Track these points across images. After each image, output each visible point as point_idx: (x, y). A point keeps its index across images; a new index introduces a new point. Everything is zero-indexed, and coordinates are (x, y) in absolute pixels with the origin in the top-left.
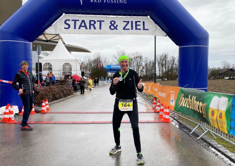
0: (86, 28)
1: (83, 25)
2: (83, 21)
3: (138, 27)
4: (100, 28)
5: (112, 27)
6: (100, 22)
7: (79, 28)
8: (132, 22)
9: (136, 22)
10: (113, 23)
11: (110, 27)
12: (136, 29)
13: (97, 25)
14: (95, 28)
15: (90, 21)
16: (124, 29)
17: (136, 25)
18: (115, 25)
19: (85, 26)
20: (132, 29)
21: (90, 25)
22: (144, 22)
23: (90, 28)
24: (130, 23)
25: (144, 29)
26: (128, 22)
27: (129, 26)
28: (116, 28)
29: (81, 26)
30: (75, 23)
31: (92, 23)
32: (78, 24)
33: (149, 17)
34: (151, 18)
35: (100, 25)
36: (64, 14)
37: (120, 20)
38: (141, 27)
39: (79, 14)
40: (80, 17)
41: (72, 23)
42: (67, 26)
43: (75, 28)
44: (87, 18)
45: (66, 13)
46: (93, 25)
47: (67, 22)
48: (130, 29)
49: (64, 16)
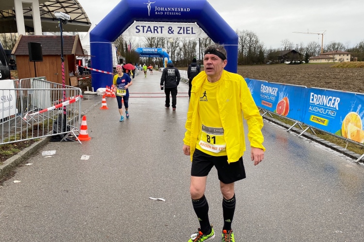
0: (152, 32)
1: (149, 29)
2: (149, 27)
3: (188, 32)
4: (162, 33)
5: (170, 32)
6: (161, 27)
7: (147, 32)
8: (184, 28)
9: (187, 28)
10: (170, 28)
11: (168, 31)
12: (187, 33)
13: (159, 30)
14: (158, 32)
15: (154, 27)
16: (178, 33)
17: (187, 30)
18: (172, 30)
19: (151, 31)
20: (184, 33)
21: (154, 30)
22: (192, 28)
23: (154, 33)
24: (182, 29)
25: (192, 33)
26: (181, 28)
27: (182, 31)
28: (172, 32)
29: (147, 31)
30: (143, 28)
31: (156, 28)
32: (146, 29)
33: (196, 23)
34: (197, 24)
35: (162, 29)
36: (135, 21)
37: (175, 26)
38: (190, 32)
39: (146, 21)
40: (147, 24)
41: (141, 29)
42: (138, 31)
43: (143, 32)
44: (152, 24)
45: (137, 21)
46: (156, 30)
47: (138, 28)
48: (183, 33)
49: (135, 23)
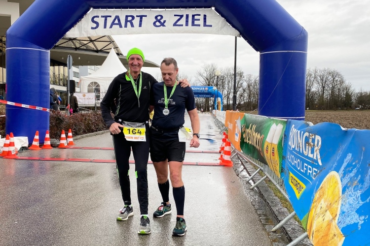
0: (121, 26)
1: (116, 21)
2: (117, 17)
5: (158, 24)
6: (141, 17)
7: (111, 27)
10: (159, 18)
11: (154, 23)
13: (136, 21)
15: (127, 17)
16: (175, 25)
17: (194, 20)
18: (162, 21)
19: (119, 24)
20: (187, 25)
22: (205, 16)
24: (184, 18)
25: (205, 25)
26: (182, 16)
27: (183, 21)
28: (163, 25)
30: (106, 20)
31: (130, 19)
32: (110, 21)
33: (213, 8)
34: (216, 10)
36: (92, 9)
39: (112, 7)
43: (105, 27)
44: (123, 13)
45: (95, 8)
46: (131, 22)
